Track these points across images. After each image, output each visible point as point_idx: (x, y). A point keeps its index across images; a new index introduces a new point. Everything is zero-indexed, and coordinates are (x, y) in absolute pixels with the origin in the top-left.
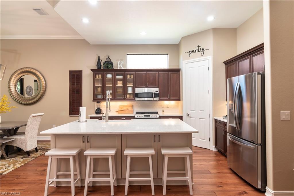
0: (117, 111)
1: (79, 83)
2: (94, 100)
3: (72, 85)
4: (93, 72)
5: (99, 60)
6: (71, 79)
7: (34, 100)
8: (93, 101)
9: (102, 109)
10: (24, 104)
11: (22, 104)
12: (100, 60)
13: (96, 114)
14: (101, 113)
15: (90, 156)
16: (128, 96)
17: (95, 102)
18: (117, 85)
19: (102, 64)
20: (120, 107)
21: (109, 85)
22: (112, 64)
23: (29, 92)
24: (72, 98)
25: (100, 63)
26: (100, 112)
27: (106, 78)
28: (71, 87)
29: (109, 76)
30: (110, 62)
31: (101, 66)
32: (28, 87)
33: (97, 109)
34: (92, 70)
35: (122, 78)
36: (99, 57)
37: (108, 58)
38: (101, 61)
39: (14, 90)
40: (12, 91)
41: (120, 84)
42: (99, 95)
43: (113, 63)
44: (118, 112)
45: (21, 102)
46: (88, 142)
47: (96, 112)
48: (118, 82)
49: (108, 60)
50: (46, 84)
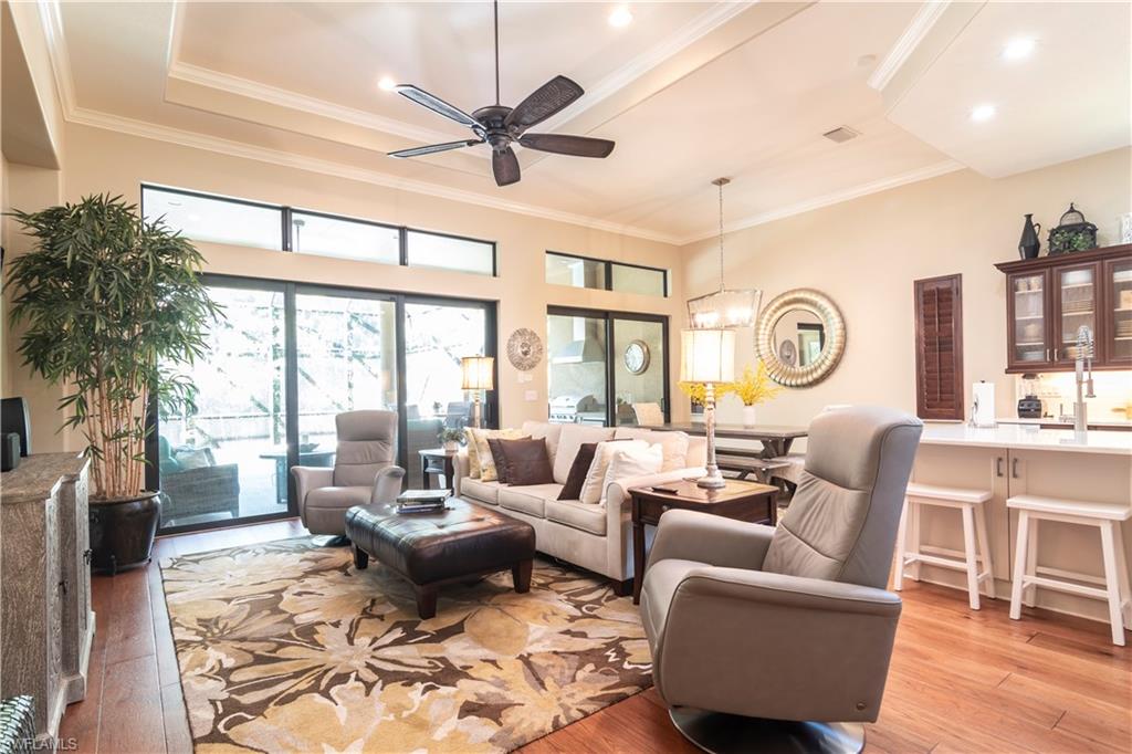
0: (1119, 410)
1: (951, 315)
2: (1011, 370)
3: (926, 323)
4: (1004, 275)
5: (1029, 228)
6: (922, 306)
7: (815, 375)
8: (1007, 373)
9: (1046, 399)
10: (797, 386)
11: (791, 386)
12: (1033, 227)
13: (1021, 416)
14: (1043, 413)
15: (1030, 511)
17: (1017, 375)
18: (1119, 307)
19: (1043, 238)
21: (1079, 311)
22: (1093, 231)
23: (789, 357)
24: (926, 366)
25: (1035, 236)
26: (1040, 410)
27: (1063, 288)
28: (922, 333)
29: (1077, 279)
30: (1080, 224)
31: (1037, 245)
32: (784, 343)
33: (1024, 398)
34: (998, 266)
36: (1029, 217)
37: (1072, 210)
38: (1036, 228)
39: (768, 351)
40: (762, 353)
42: (1030, 349)
43: (1093, 226)
45: (782, 381)
46: (1015, 476)
47: (1019, 410)
48: (1124, 294)
49: (1072, 220)
50: (845, 328)
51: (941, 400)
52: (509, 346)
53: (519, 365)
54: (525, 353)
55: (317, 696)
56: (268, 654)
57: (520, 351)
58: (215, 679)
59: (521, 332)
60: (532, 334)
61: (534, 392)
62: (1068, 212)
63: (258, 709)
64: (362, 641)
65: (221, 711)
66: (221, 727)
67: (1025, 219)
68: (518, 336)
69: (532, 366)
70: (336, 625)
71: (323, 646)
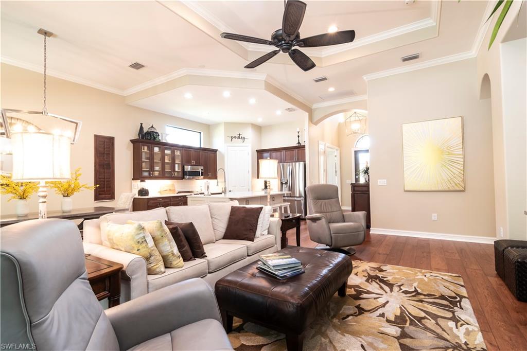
1: (110, 154)
3: (100, 156)
6: (98, 148)
12: (142, 128)
16: (176, 174)
18: (165, 161)
21: (156, 160)
22: (158, 135)
24: (99, 175)
27: (154, 152)
28: (97, 160)
29: (157, 150)
30: (155, 132)
41: (168, 160)
42: (145, 171)
44: (160, 193)
48: (166, 157)
51: (106, 191)
55: (419, 291)
56: (429, 317)
58: (460, 318)
62: (151, 127)
63: (442, 297)
64: (381, 301)
65: (458, 304)
66: (458, 299)
67: (140, 125)
70: (383, 315)
71: (400, 307)
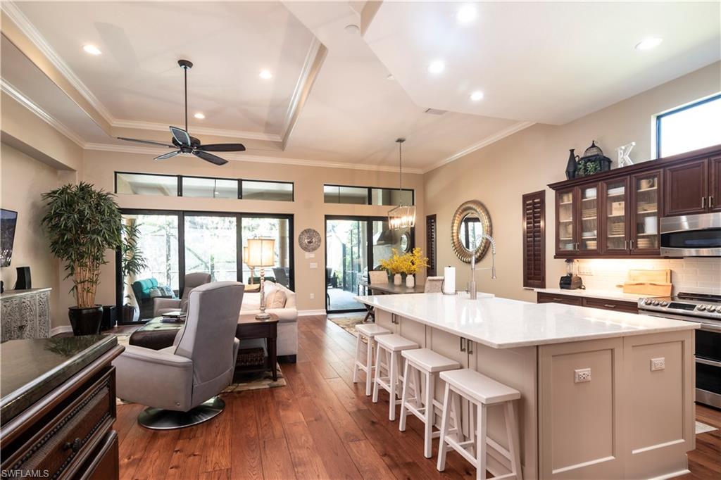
0: (620, 286)
1: (540, 217)
2: (556, 254)
3: (528, 223)
4: (554, 191)
5: (572, 159)
6: (526, 212)
8: (555, 258)
10: (469, 262)
11: (464, 262)
12: (575, 158)
13: (562, 288)
16: (642, 243)
17: (563, 260)
18: (611, 214)
20: (630, 276)
21: (590, 216)
24: (528, 251)
25: (575, 164)
27: (584, 200)
28: (526, 230)
29: (591, 193)
30: (600, 155)
31: (576, 170)
33: (565, 275)
34: (551, 185)
35: (623, 193)
36: (572, 151)
37: (594, 146)
38: (577, 158)
39: (457, 239)
40: (455, 241)
41: (618, 210)
42: (568, 242)
44: (622, 289)
45: (462, 259)
47: (561, 284)
48: (615, 205)
49: (594, 152)
50: (491, 226)
51: (535, 274)
52: (300, 239)
53: (305, 249)
54: (310, 242)
57: (306, 241)
59: (307, 231)
60: (314, 231)
61: (316, 264)
62: (592, 147)
67: (570, 152)
68: (305, 233)
69: (314, 249)
